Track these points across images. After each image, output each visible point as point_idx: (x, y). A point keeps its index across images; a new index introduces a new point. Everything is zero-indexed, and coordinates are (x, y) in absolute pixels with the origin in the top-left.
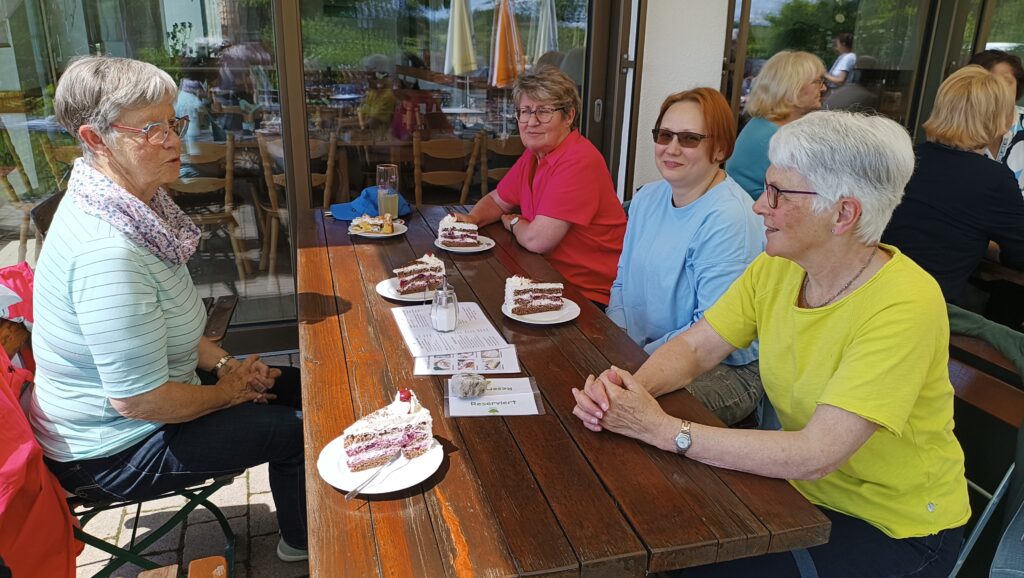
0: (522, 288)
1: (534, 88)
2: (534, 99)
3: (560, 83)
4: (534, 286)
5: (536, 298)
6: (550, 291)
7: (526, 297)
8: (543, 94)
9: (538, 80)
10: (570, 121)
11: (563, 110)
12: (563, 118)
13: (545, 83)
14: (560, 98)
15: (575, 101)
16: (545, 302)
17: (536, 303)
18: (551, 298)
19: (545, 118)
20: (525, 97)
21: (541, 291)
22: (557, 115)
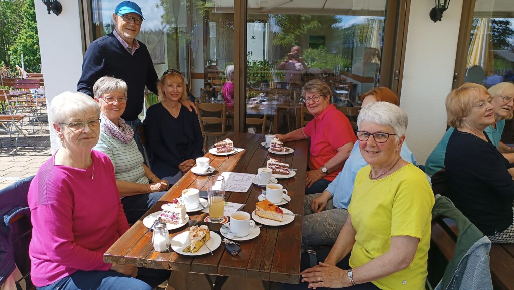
0: (272, 163)
1: (310, 89)
2: (311, 93)
3: (321, 85)
4: (277, 163)
5: (277, 168)
6: (283, 166)
7: (273, 166)
8: (314, 90)
9: (311, 85)
10: (329, 100)
11: (325, 96)
12: (325, 99)
13: (315, 86)
14: (321, 91)
15: (329, 91)
16: (281, 170)
17: (277, 170)
18: (283, 169)
19: (316, 100)
20: (307, 93)
21: (279, 165)
22: (321, 98)
